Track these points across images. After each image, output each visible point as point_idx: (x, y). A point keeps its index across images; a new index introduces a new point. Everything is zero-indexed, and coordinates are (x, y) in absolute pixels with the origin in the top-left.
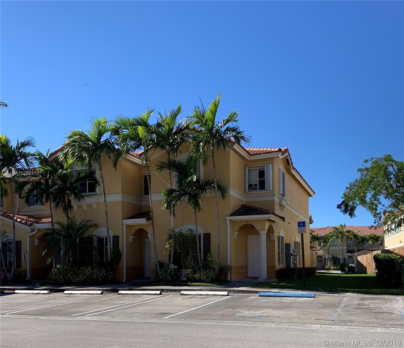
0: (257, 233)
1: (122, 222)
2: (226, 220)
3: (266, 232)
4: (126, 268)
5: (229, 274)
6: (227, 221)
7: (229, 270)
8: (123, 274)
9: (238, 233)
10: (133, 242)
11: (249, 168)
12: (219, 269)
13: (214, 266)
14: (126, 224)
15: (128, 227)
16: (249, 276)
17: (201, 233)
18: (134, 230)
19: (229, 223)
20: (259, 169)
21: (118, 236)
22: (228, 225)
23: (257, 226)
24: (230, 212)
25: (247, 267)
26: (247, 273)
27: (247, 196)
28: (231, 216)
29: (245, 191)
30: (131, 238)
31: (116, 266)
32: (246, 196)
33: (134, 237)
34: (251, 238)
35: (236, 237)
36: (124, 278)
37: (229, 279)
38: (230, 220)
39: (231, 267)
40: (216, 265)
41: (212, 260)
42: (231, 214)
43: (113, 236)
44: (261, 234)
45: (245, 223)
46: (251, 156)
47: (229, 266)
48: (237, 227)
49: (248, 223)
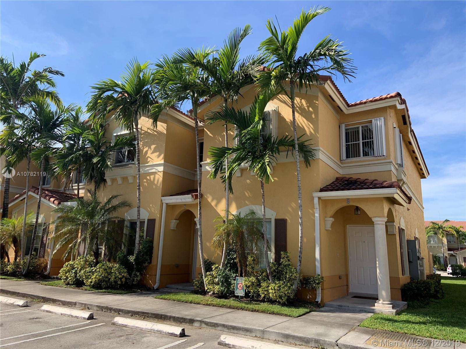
0: (369, 222)
1: (161, 200)
2: (312, 198)
3: (386, 219)
4: (162, 266)
5: (319, 291)
6: (315, 201)
7: (318, 284)
8: (156, 275)
9: (332, 219)
10: (176, 229)
11: (346, 126)
12: (301, 281)
13: (292, 275)
14: (167, 204)
15: (171, 207)
16: (351, 290)
17: (271, 219)
18: (178, 212)
19: (318, 203)
20: (362, 127)
21: (154, 220)
22: (317, 205)
23: (369, 210)
24: (321, 186)
25: (347, 276)
26: (347, 285)
27: (344, 165)
28: (320, 191)
29: (340, 159)
30: (173, 224)
31: (147, 263)
32: (342, 165)
33: (178, 221)
34: (352, 230)
35: (329, 227)
36: (157, 281)
37: (319, 299)
38: (319, 198)
39: (322, 278)
40: (295, 274)
41: (289, 264)
42: (321, 189)
43: (148, 219)
44: (375, 223)
45: (345, 204)
46: (350, 108)
47: (319, 275)
48: (332, 210)
49: (352, 204)
